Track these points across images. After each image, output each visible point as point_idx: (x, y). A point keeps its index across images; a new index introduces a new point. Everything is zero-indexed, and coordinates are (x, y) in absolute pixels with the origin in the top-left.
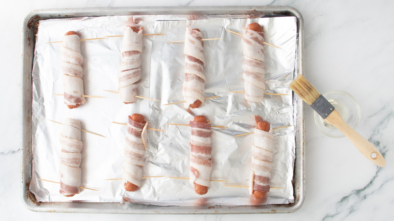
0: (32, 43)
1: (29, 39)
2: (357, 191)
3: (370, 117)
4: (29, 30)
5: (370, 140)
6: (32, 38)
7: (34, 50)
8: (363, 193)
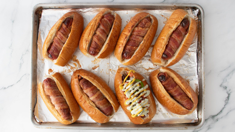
0: (37, 24)
1: (36, 21)
2: (213, 116)
3: (221, 71)
4: (36, 16)
5: (221, 86)
6: (38, 21)
7: (38, 28)
8: (216, 118)
